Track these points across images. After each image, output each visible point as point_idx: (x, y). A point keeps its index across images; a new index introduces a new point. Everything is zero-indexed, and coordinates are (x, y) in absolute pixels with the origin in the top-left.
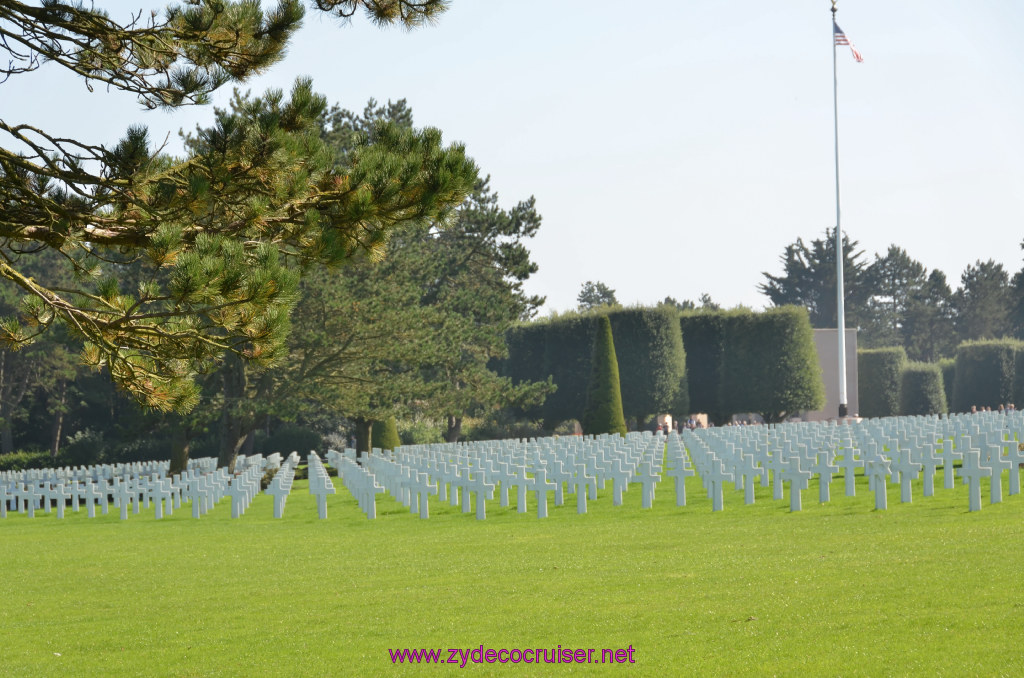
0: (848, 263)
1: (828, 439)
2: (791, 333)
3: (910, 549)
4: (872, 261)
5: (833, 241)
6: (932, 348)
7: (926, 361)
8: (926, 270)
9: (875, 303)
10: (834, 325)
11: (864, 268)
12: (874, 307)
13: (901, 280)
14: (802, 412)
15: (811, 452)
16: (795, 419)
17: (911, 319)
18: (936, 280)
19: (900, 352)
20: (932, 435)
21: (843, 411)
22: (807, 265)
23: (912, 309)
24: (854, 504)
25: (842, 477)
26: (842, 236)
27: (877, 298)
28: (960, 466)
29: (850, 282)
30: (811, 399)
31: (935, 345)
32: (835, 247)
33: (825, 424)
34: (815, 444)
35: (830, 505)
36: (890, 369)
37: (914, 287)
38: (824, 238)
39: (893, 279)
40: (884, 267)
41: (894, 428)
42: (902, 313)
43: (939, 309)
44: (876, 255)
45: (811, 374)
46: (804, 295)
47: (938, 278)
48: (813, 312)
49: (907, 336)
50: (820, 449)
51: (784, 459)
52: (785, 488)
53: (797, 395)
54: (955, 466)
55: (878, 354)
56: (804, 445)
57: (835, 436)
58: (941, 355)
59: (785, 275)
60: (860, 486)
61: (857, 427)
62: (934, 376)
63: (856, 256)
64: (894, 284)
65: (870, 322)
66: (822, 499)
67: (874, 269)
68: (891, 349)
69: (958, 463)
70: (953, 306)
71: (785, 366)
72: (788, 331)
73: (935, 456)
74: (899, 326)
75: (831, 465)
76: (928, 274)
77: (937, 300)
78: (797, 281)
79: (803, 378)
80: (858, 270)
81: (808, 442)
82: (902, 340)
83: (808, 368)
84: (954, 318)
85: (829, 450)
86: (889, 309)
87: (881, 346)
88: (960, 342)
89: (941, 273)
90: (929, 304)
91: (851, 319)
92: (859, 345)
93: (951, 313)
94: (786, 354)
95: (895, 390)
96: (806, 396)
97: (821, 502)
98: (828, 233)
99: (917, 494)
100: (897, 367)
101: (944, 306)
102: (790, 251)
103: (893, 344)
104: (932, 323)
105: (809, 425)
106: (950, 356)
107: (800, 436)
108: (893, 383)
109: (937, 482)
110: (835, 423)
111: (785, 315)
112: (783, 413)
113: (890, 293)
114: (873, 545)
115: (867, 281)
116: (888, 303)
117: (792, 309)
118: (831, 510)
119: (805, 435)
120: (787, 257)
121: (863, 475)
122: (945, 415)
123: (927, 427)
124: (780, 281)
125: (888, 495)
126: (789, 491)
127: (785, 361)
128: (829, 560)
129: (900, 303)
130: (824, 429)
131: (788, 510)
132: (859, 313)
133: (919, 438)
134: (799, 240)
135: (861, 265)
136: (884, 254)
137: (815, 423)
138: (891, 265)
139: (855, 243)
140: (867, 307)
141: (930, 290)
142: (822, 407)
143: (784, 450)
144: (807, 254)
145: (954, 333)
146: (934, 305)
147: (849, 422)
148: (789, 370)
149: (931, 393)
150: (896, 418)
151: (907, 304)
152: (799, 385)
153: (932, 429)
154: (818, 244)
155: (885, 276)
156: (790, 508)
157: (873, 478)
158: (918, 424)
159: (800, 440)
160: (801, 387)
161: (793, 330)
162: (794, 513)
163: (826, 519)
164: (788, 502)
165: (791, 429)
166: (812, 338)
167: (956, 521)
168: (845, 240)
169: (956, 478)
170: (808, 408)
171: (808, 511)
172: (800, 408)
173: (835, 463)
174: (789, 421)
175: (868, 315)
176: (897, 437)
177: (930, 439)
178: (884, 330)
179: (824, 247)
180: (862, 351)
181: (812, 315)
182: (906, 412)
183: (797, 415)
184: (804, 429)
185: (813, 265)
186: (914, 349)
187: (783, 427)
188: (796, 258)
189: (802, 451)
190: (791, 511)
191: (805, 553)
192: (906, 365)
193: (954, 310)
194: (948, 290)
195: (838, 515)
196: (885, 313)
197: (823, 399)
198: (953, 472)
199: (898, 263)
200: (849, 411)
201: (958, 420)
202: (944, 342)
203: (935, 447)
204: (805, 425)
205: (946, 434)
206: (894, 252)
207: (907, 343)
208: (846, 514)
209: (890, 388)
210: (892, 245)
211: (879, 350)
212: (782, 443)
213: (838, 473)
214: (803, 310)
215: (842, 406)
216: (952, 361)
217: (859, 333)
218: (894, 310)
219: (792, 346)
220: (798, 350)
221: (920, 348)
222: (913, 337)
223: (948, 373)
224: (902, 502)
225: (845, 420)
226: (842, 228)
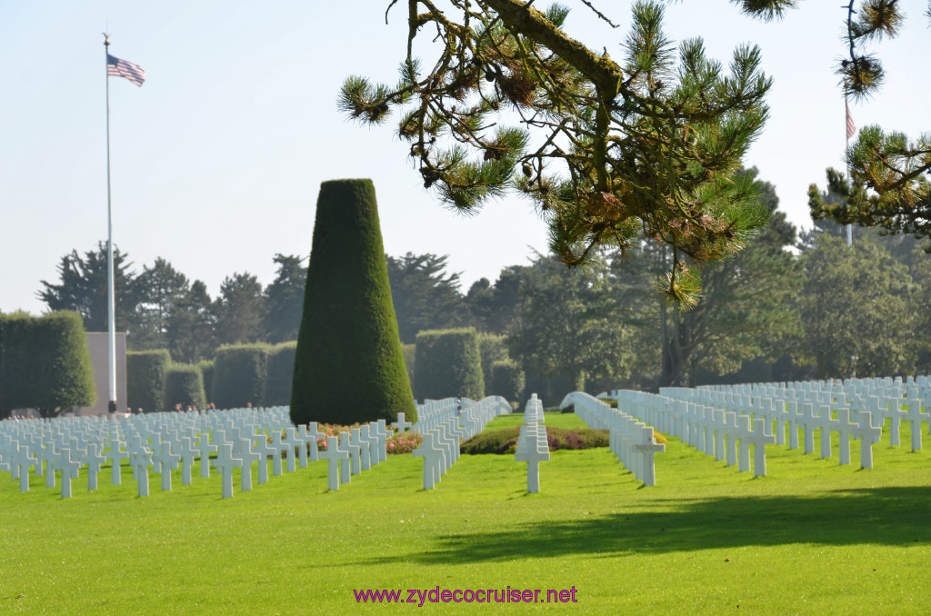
0: (118, 273)
1: (97, 432)
2: (66, 336)
3: (168, 532)
4: (140, 272)
5: (105, 253)
6: (194, 351)
7: (188, 363)
8: (188, 281)
9: (143, 310)
10: (106, 329)
11: (134, 278)
12: (142, 313)
13: (166, 289)
14: (75, 407)
15: (82, 445)
16: (69, 414)
17: (175, 325)
18: (197, 290)
19: (165, 355)
20: (190, 430)
21: (112, 408)
22: (81, 274)
23: (176, 315)
24: (119, 491)
25: (109, 467)
26: (113, 249)
27: (145, 305)
28: (215, 457)
29: (121, 291)
30: (83, 396)
31: (197, 348)
32: (107, 258)
33: (96, 419)
34: (86, 437)
35: (97, 493)
36: (156, 370)
37: (178, 296)
38: (97, 250)
39: (160, 289)
40: (151, 277)
41: (158, 423)
42: (167, 319)
43: (200, 316)
44: (145, 266)
45: (84, 374)
46: (79, 302)
47: (199, 287)
48: (87, 317)
49: (171, 340)
50: (90, 442)
51: (57, 450)
52: (57, 476)
53: (71, 392)
54: (211, 458)
55: (145, 356)
56: (76, 438)
57: (104, 430)
58: (201, 357)
59: (61, 283)
60: (125, 475)
61: (124, 421)
62: (195, 376)
63: (126, 267)
64: (160, 293)
65: (138, 326)
66: (90, 486)
67: (142, 279)
68: (157, 352)
69: (213, 455)
70: (213, 313)
71: (60, 366)
72: (63, 334)
73: (193, 448)
74: (164, 330)
75: (100, 456)
76: (191, 284)
77: (198, 307)
78: (72, 288)
79: (76, 377)
80: (128, 280)
81: (79, 435)
82: (166, 343)
83: (81, 368)
84: (214, 325)
85: (98, 443)
86: (155, 316)
87: (148, 348)
88: (219, 346)
89: (202, 283)
90: (191, 311)
91: (121, 324)
92: (128, 347)
93: (211, 320)
94: (61, 355)
95: (160, 389)
96: (80, 393)
97: (89, 489)
98: (100, 246)
99: (177, 483)
100: (162, 368)
101: (205, 313)
102: (66, 261)
103: (159, 347)
104: (193, 328)
105: (81, 420)
106: (209, 357)
107: (72, 429)
108: (158, 382)
109: (195, 472)
110: (105, 418)
111: (61, 320)
112: (58, 409)
113: (156, 301)
114: (135, 528)
115: (135, 290)
116: (154, 310)
117: (67, 314)
118: (98, 497)
119: (77, 429)
120: (62, 267)
121: (128, 465)
122: (204, 411)
123: (186, 422)
124: (56, 288)
125: (150, 484)
126: (60, 480)
127: (61, 362)
128: (94, 542)
129: (165, 310)
130: (95, 424)
131: (59, 497)
132: (128, 319)
133: (180, 432)
134: (75, 251)
135: (130, 275)
136: (151, 266)
137: (86, 418)
138: (158, 275)
139: (125, 255)
140: (136, 313)
141: (192, 299)
142: (94, 403)
143: (56, 442)
144: (81, 264)
145: (213, 337)
146: (196, 312)
147: (118, 417)
148: (64, 369)
149: (192, 391)
150: (160, 414)
151: (172, 311)
152: (72, 383)
153: (191, 424)
154: (91, 255)
155: (152, 285)
156: (62, 494)
157: (137, 467)
158: (180, 419)
159: (72, 434)
160: (76, 386)
161: (68, 333)
162: (64, 500)
163: (94, 505)
164: (59, 490)
165: (65, 425)
166: (85, 341)
167: (209, 507)
168: (117, 252)
169: (212, 468)
170: (80, 404)
171: (77, 498)
172: (73, 404)
173: (103, 455)
174: (63, 415)
175: (136, 320)
176: (160, 430)
177: (189, 433)
178: (150, 334)
179: (97, 258)
180: (130, 352)
181: (86, 320)
182: (170, 408)
183: (71, 411)
184: (76, 423)
185: (87, 274)
186: (177, 352)
187: (57, 421)
188: (71, 267)
189: (73, 444)
190: (62, 498)
191: (73, 536)
192: (170, 365)
193: (214, 317)
194: (208, 299)
195: (104, 501)
196: (152, 319)
197: (94, 396)
198: (209, 462)
199: (163, 274)
200: (118, 407)
201: (215, 416)
202: (204, 346)
203: (193, 440)
204: (77, 419)
205: (204, 429)
206: (160, 264)
207: (172, 346)
208: (112, 501)
209: (155, 387)
210: (159, 258)
211: (146, 352)
212: (56, 437)
213: (106, 463)
214: (77, 316)
215: (112, 403)
216: (211, 363)
217: (128, 337)
218: (160, 316)
219: (67, 348)
220: (72, 352)
221: (184, 350)
222: (177, 341)
223: (208, 373)
224: (163, 490)
225: (114, 416)
226: (113, 241)
